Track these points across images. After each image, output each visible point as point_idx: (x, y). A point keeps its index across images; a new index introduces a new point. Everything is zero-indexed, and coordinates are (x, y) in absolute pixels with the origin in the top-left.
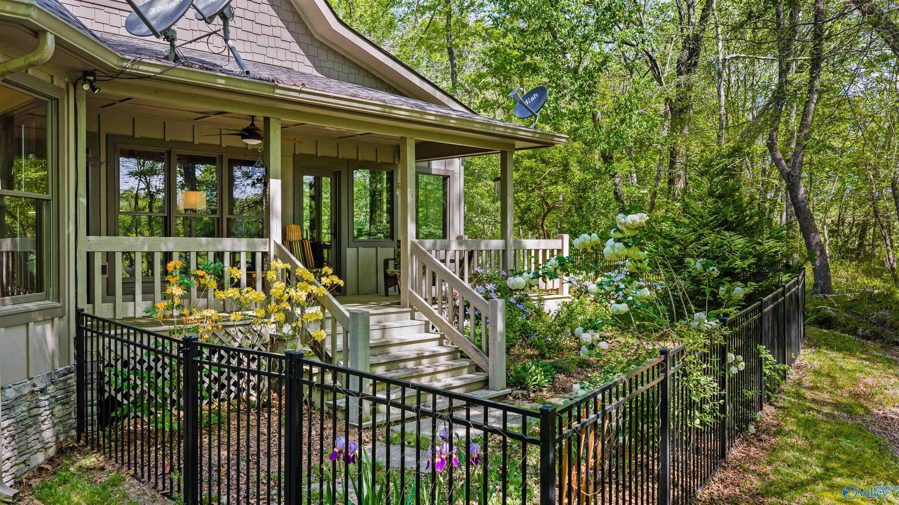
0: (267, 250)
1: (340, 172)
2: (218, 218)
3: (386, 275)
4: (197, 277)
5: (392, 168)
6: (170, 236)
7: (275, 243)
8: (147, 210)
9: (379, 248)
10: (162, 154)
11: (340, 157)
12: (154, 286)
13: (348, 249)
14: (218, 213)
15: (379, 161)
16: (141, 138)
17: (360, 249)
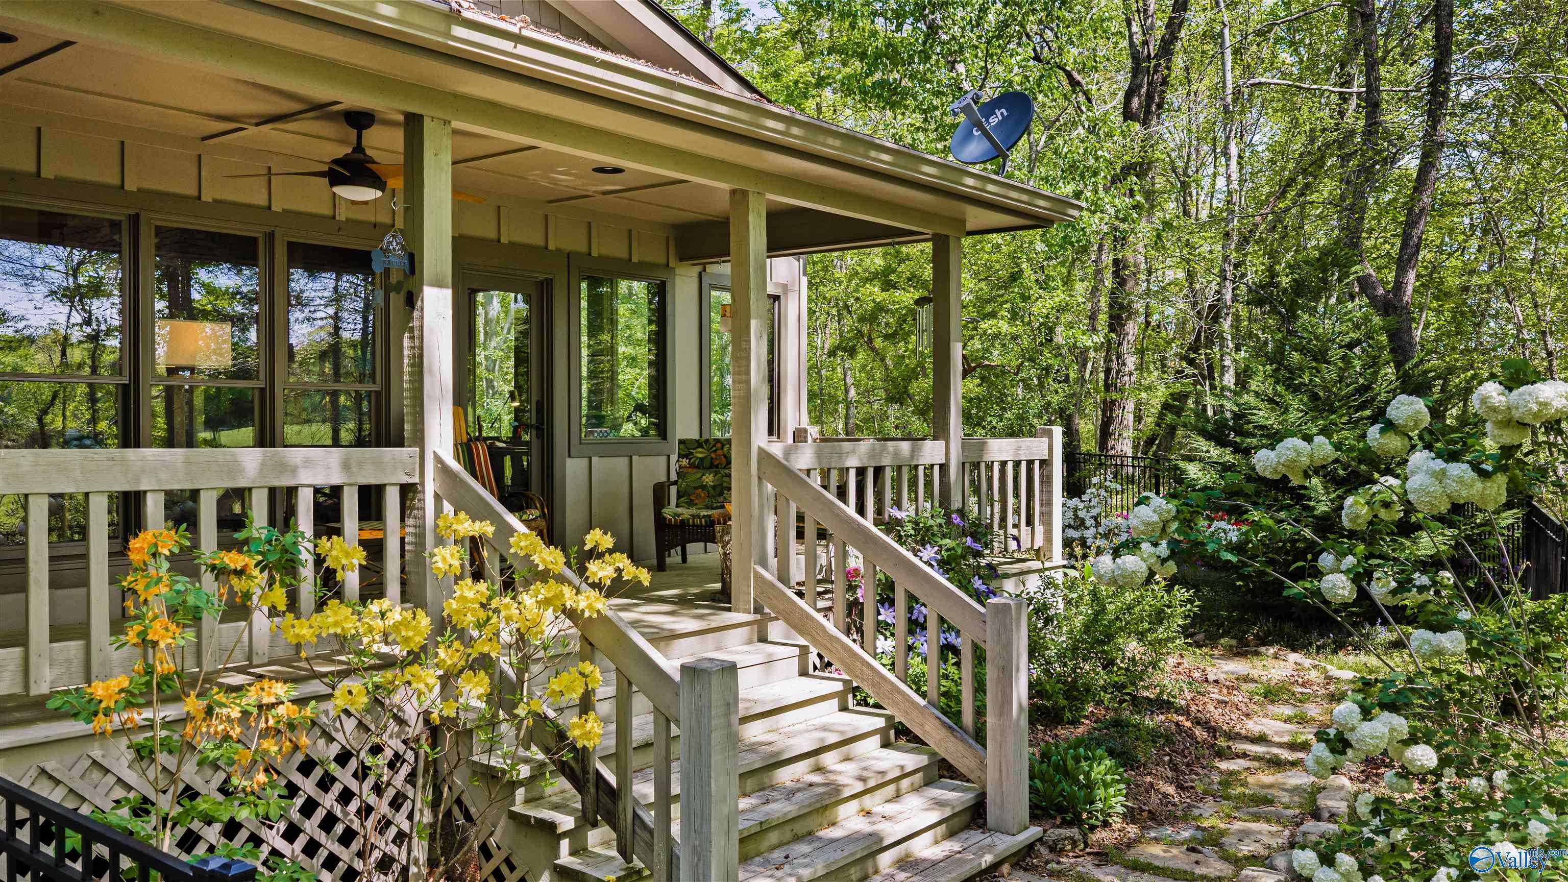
0: (416, 480)
1: (549, 282)
2: (262, 390)
3: (660, 522)
4: (220, 572)
5: (661, 275)
6: (137, 445)
7: (438, 459)
8: (87, 370)
9: (635, 458)
10: (115, 225)
11: (552, 246)
12: (87, 568)
13: (568, 461)
14: (262, 375)
15: (635, 259)
16: (58, 180)
17: (595, 460)
